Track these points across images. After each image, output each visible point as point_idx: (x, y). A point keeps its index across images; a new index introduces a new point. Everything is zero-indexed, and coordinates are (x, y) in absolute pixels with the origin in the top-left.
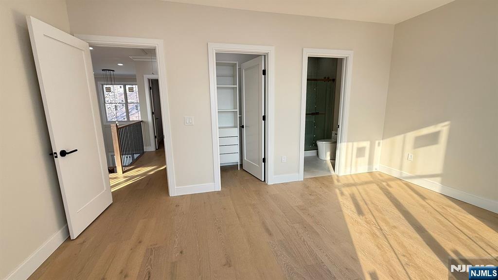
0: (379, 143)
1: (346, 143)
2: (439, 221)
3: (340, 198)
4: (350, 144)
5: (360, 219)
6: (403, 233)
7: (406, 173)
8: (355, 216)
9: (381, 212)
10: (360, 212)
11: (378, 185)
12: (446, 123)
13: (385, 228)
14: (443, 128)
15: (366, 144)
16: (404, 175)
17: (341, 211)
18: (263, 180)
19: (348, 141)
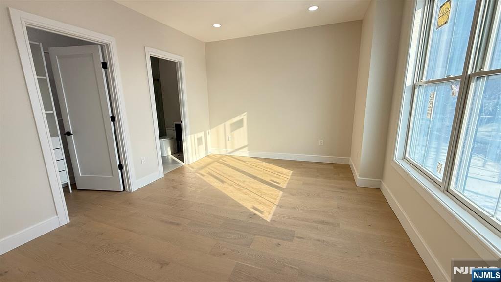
0: (209, 132)
1: (190, 136)
2: (258, 170)
3: (203, 178)
4: (193, 135)
5: (225, 185)
6: (249, 182)
7: (229, 150)
8: (221, 184)
9: (232, 177)
10: (222, 182)
11: (218, 162)
12: (245, 113)
13: (241, 184)
14: (244, 116)
15: (202, 134)
16: (228, 152)
17: (211, 185)
18: (122, 190)
19: (191, 134)
